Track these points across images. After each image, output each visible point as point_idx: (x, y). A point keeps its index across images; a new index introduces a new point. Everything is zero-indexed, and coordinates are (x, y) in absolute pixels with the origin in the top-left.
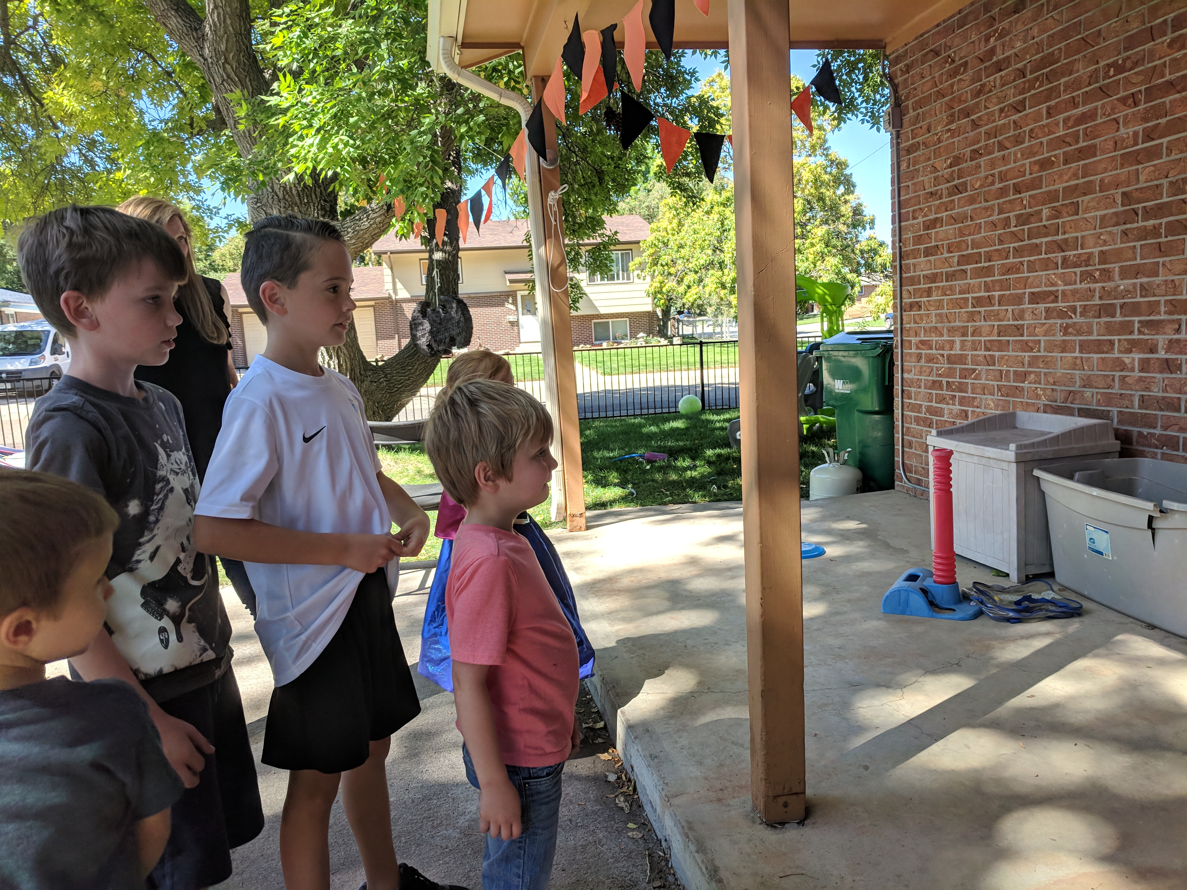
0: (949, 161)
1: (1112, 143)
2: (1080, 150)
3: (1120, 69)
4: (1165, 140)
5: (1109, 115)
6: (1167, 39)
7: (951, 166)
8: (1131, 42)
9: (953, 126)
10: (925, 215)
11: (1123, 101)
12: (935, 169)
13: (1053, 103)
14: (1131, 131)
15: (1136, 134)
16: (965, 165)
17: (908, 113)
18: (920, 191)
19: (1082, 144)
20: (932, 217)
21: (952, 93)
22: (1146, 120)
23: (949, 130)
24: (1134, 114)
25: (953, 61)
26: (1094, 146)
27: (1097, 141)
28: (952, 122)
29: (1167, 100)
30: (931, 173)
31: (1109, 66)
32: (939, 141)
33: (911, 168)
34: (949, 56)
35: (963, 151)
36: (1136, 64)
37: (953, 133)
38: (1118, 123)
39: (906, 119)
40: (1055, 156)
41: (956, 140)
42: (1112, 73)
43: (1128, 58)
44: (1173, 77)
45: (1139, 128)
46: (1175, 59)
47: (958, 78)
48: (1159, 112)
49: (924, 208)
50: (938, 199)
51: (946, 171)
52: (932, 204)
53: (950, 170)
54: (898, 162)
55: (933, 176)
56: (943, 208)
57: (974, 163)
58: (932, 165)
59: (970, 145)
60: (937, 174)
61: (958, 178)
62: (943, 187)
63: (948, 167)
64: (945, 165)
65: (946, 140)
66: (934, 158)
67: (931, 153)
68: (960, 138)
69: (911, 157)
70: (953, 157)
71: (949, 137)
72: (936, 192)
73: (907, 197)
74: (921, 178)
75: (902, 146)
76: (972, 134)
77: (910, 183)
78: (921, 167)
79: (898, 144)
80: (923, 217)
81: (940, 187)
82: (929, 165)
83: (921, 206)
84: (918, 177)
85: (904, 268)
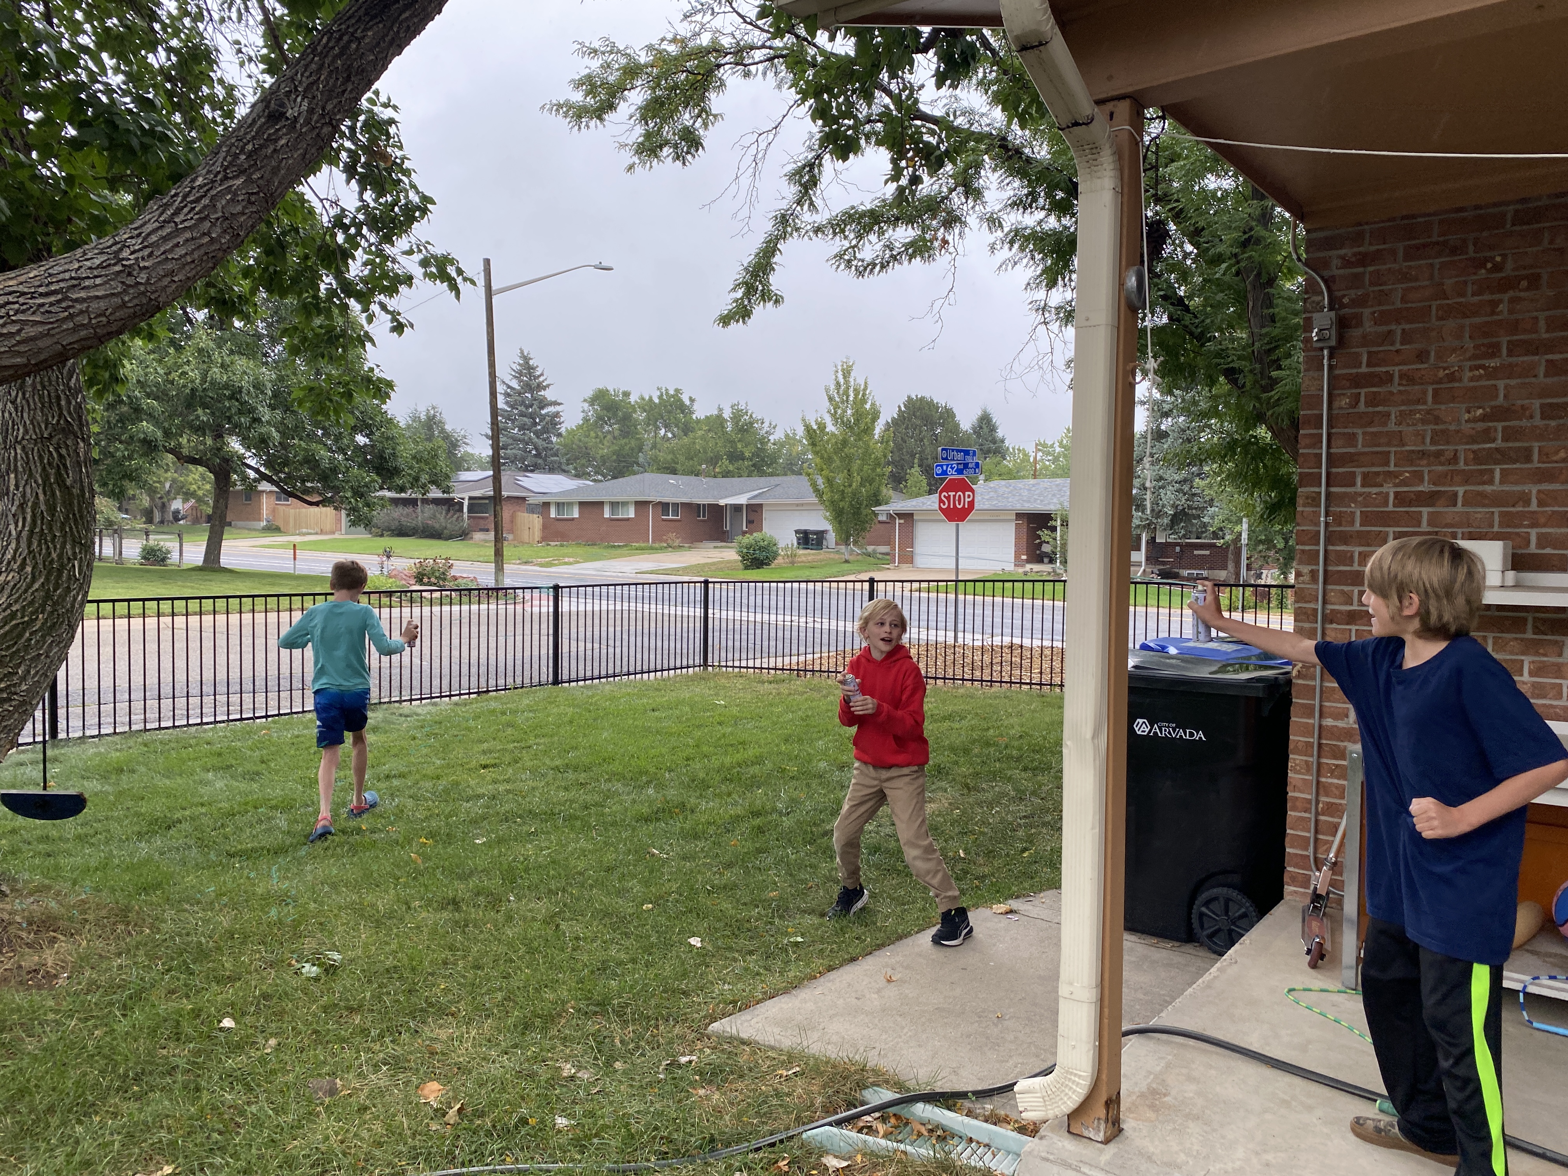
0: (1480, 411)
7: (1484, 418)
9: (1493, 363)
10: (1404, 483)
12: (1437, 420)
16: (1524, 423)
17: (1360, 324)
18: (1389, 444)
20: (1425, 487)
21: (1493, 313)
23: (1483, 367)
25: (1497, 268)
28: (1493, 355)
30: (1424, 422)
32: (1451, 378)
33: (1362, 407)
34: (1487, 259)
35: (1519, 402)
37: (1492, 374)
39: (1355, 333)
41: (1501, 384)
47: (1511, 293)
49: (1401, 473)
50: (1442, 464)
51: (1469, 425)
52: (1426, 470)
53: (1480, 426)
54: (1330, 395)
55: (1430, 427)
56: (1457, 479)
57: (1553, 423)
58: (1428, 412)
59: (1540, 396)
60: (1441, 427)
61: (1505, 439)
62: (1461, 447)
63: (1475, 420)
64: (1467, 416)
65: (1472, 379)
66: (1435, 402)
67: (1425, 393)
68: (1513, 382)
69: (1363, 391)
70: (1492, 408)
71: (1481, 376)
72: (1438, 454)
73: (1352, 450)
74: (1392, 426)
75: (1337, 372)
76: (1549, 380)
77: (1359, 431)
78: (1394, 411)
79: (1330, 367)
80: (1396, 485)
81: (1451, 447)
82: (1419, 411)
83: (1392, 468)
84: (1385, 424)
85: (1332, 557)
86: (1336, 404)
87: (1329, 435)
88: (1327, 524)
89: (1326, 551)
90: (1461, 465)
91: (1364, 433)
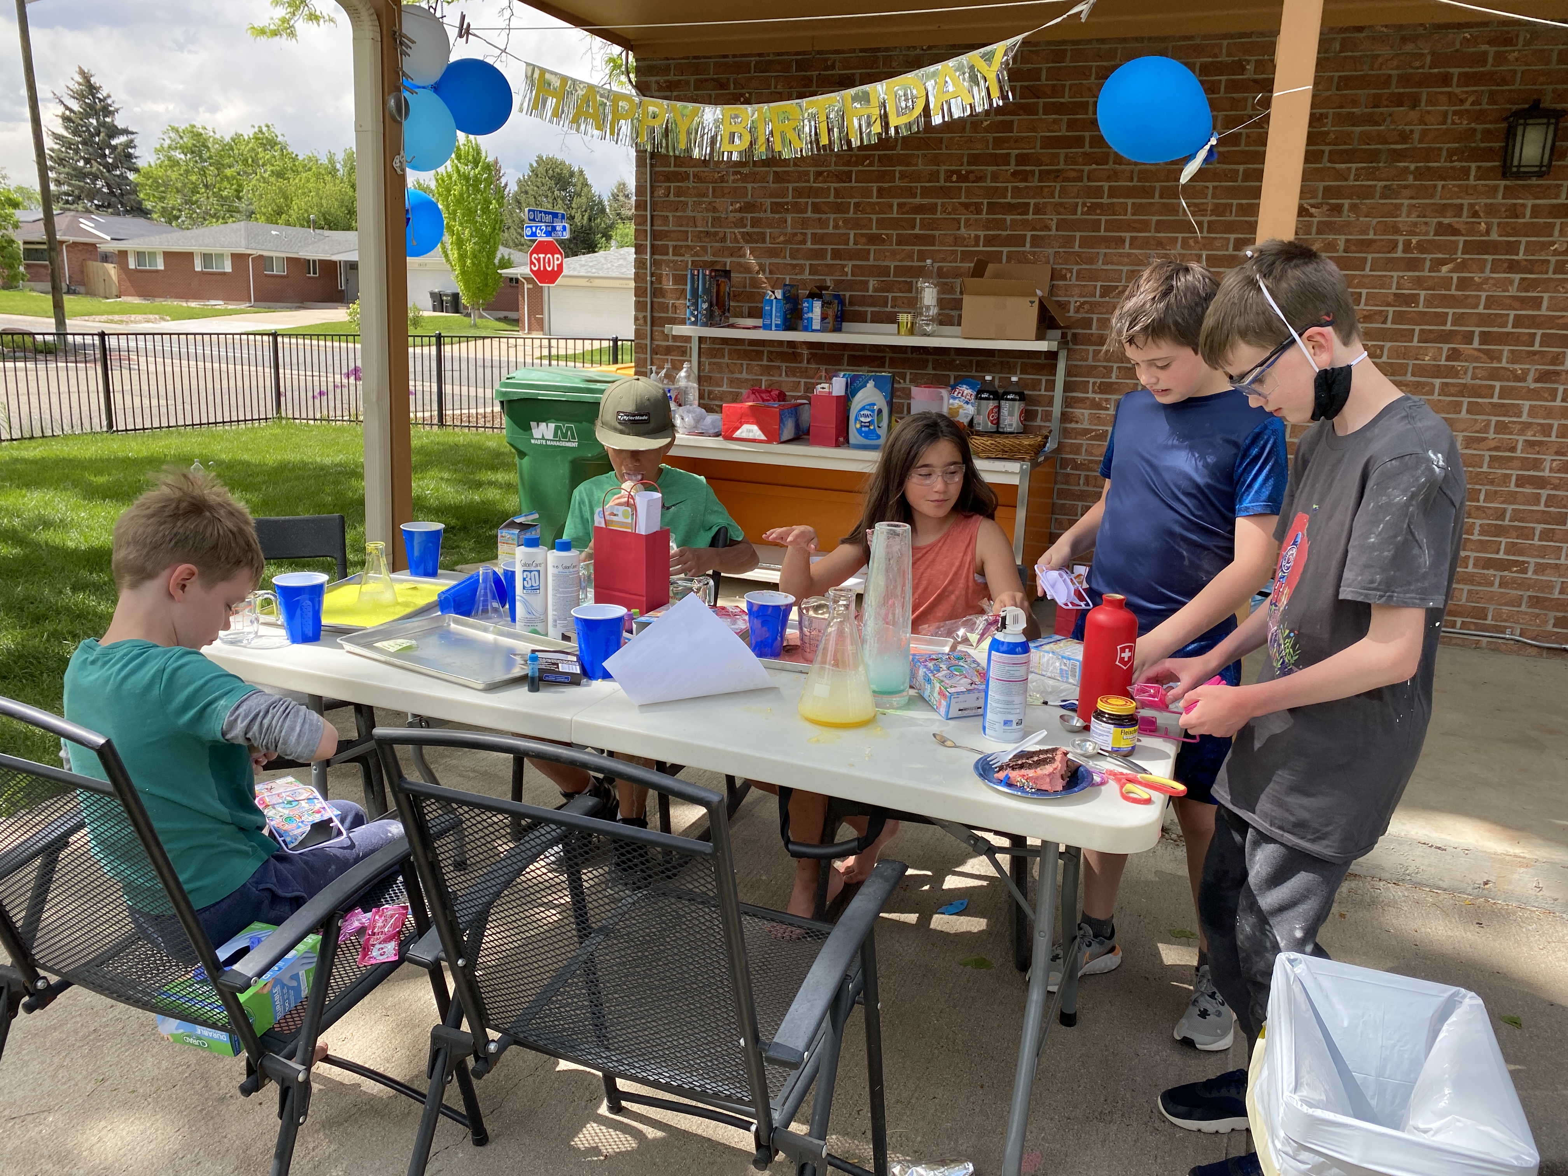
0: (738, 205)
1: (952, 238)
2: (916, 236)
3: (962, 178)
4: (1005, 250)
5: (950, 214)
6: (1012, 168)
7: (740, 210)
8: (974, 159)
9: (745, 171)
11: (966, 206)
13: (886, 185)
14: (973, 233)
15: (977, 237)
19: (917, 231)
22: (988, 229)
23: (739, 173)
24: (976, 220)
26: (934, 236)
27: (937, 233)
29: (1009, 218)
31: (953, 172)
32: (722, 179)
34: (741, 96)
36: (979, 179)
37: (745, 179)
38: (959, 223)
40: (887, 235)
42: (954, 178)
43: (972, 172)
44: (1014, 201)
45: (982, 234)
46: (1017, 187)
48: (1000, 224)
49: (695, 247)
50: (717, 242)
51: (733, 214)
52: (709, 245)
53: (739, 215)
54: (652, 187)
55: (710, 214)
56: (726, 253)
57: (777, 216)
58: (710, 203)
59: (771, 196)
60: (717, 215)
61: (752, 226)
62: (728, 230)
63: (735, 211)
64: (731, 208)
65: (733, 182)
66: (714, 196)
67: (708, 188)
68: (756, 185)
69: (672, 185)
70: (745, 203)
71: (738, 180)
72: (716, 234)
73: (666, 228)
74: (689, 213)
75: (657, 169)
76: (775, 185)
77: (670, 214)
78: (690, 201)
79: (652, 165)
80: (692, 256)
81: (722, 230)
82: (704, 202)
83: (689, 243)
84: (684, 211)
85: (656, 306)
86: (656, 194)
87: (652, 217)
88: (652, 282)
89: (652, 302)
90: (728, 244)
91: (674, 216)
